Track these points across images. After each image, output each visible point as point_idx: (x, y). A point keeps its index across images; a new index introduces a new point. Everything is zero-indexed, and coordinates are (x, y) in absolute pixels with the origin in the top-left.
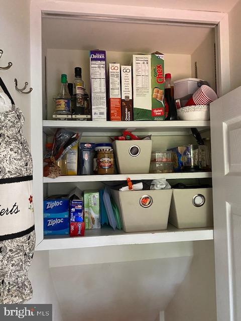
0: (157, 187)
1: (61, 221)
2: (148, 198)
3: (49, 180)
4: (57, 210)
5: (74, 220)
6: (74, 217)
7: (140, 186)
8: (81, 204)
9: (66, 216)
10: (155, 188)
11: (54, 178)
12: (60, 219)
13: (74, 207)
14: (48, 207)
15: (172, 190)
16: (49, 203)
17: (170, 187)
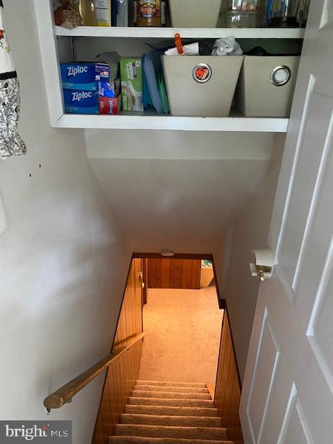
0: (219, 50)
1: (88, 95)
2: (206, 68)
3: (63, 31)
4: (81, 79)
5: (103, 94)
6: (103, 89)
7: (195, 48)
8: (107, 70)
9: (94, 89)
10: (218, 52)
11: (70, 28)
12: (87, 92)
13: (98, 74)
14: (69, 74)
15: (242, 57)
16: (70, 68)
17: (240, 51)
